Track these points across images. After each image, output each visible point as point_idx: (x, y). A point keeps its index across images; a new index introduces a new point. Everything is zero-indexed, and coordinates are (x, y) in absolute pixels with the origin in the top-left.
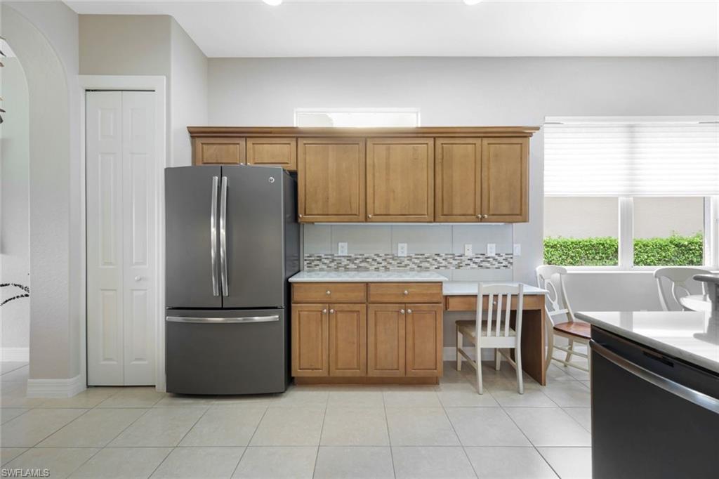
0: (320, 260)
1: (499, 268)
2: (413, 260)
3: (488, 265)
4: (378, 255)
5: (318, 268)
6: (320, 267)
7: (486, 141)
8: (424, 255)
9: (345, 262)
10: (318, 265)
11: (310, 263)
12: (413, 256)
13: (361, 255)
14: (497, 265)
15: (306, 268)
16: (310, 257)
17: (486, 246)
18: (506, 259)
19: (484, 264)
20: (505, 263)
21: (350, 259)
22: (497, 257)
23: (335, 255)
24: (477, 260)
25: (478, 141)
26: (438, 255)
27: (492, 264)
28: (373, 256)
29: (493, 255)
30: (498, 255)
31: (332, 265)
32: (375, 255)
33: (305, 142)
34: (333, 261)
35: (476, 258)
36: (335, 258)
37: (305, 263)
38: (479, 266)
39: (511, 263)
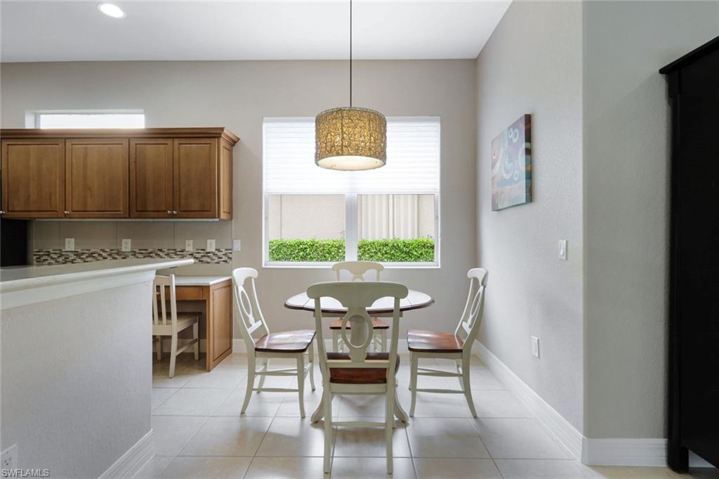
0: (49, 255)
1: (218, 263)
2: (137, 255)
3: (209, 260)
4: (104, 251)
5: (46, 262)
6: (49, 261)
7: (177, 142)
8: (147, 250)
9: (72, 257)
10: (47, 260)
11: (39, 258)
12: (137, 251)
13: (87, 250)
14: (217, 260)
15: (35, 262)
16: (39, 252)
17: (206, 242)
18: (225, 255)
19: (204, 259)
20: (225, 258)
21: (78, 255)
22: (217, 252)
23: (63, 250)
24: (197, 255)
25: (169, 142)
26: (161, 250)
27: (212, 259)
28: (99, 251)
29: (213, 250)
30: (219, 250)
31: (60, 260)
32: (101, 250)
33: (8, 143)
34: (61, 255)
35: (197, 253)
36: (64, 253)
37: (35, 257)
38: (200, 261)
39: (231, 258)
